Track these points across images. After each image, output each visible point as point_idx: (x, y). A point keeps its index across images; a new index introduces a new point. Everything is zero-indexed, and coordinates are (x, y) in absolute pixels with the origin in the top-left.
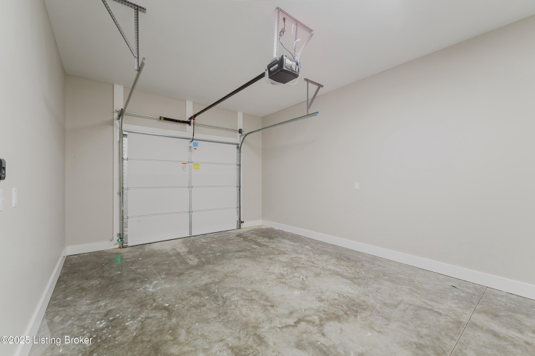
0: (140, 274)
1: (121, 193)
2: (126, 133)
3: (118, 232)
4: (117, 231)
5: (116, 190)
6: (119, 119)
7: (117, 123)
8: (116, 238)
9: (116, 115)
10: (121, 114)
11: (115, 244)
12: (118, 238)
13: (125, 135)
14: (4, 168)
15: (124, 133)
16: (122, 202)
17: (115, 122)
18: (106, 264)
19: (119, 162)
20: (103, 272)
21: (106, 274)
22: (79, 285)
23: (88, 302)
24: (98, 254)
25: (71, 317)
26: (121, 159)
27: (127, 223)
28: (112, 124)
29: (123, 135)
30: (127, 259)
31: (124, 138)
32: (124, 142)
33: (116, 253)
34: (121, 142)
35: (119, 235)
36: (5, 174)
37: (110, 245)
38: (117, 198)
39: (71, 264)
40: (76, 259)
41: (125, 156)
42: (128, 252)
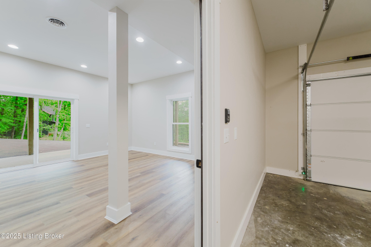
0: (326, 215)
1: (305, 134)
2: (310, 83)
3: (302, 167)
4: (301, 165)
5: (301, 131)
6: (302, 73)
7: (301, 76)
8: (301, 171)
9: (300, 70)
10: (305, 67)
11: (300, 175)
12: (302, 171)
13: (309, 85)
14: (229, 115)
15: (307, 83)
16: (305, 142)
17: (299, 76)
18: (293, 190)
19: (303, 108)
20: (290, 197)
21: (293, 200)
22: (273, 200)
23: (279, 218)
24: (287, 179)
25: (268, 224)
26: (305, 105)
27: (310, 160)
28: (297, 77)
29: (306, 85)
30: (311, 193)
31: (307, 88)
32: (307, 91)
33: (301, 184)
34: (304, 92)
35: (303, 169)
36: (229, 119)
37: (296, 175)
38: (301, 138)
39: (269, 180)
40: (272, 178)
41: (308, 103)
42: (312, 186)
